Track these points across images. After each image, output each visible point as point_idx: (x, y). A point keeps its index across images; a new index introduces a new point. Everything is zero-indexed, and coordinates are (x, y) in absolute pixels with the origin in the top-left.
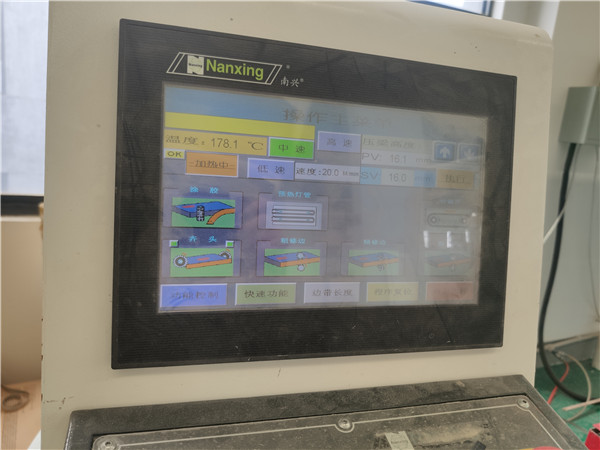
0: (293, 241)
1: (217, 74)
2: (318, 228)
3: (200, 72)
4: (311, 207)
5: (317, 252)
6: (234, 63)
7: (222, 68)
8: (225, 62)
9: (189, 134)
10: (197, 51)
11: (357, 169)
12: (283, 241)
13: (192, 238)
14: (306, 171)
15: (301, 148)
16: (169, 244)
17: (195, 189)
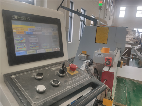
0: (34, 44)
1: (19, 19)
2: (37, 41)
3: (17, 18)
5: (38, 45)
6: (22, 17)
8: (20, 17)
9: (16, 28)
10: (16, 15)
11: (41, 33)
12: (33, 44)
13: (19, 44)
14: (34, 33)
15: (33, 30)
16: (16, 45)
17: (18, 37)
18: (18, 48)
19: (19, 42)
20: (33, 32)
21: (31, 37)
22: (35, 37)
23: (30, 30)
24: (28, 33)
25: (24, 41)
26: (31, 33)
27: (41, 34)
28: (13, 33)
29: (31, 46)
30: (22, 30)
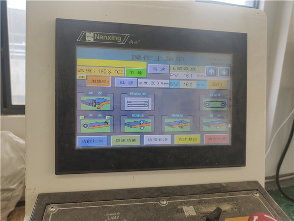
0: (138, 116)
2: (150, 109)
3: (92, 40)
4: (146, 99)
5: (149, 121)
7: (102, 38)
8: (103, 35)
9: (88, 68)
10: (90, 31)
12: (133, 115)
13: (91, 115)
14: (142, 83)
16: (80, 118)
17: (91, 93)
18: (86, 126)
19: (91, 108)
20: (140, 80)
21: (129, 96)
22: (144, 94)
23: (132, 72)
24: (122, 82)
27: (167, 86)
28: (78, 81)
29: (127, 121)
30: (103, 74)
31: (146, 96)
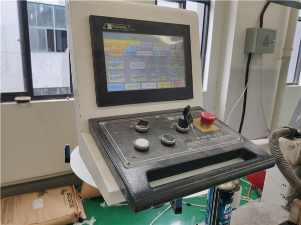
0: (138, 72)
1: (115, 29)
2: (144, 68)
3: (111, 28)
4: (141, 63)
5: (144, 75)
6: (119, 25)
7: (116, 27)
8: (117, 25)
9: (109, 45)
10: (110, 23)
11: (151, 52)
12: (136, 72)
13: (113, 72)
14: (139, 53)
15: (137, 47)
16: (108, 74)
17: (112, 59)
18: (111, 78)
19: (113, 68)
20: (137, 52)
21: (133, 61)
22: (140, 60)
23: (133, 47)
24: (128, 53)
25: (121, 67)
26: (133, 53)
27: (152, 55)
28: (105, 53)
29: (133, 75)
30: (118, 48)
31: (142, 61)
